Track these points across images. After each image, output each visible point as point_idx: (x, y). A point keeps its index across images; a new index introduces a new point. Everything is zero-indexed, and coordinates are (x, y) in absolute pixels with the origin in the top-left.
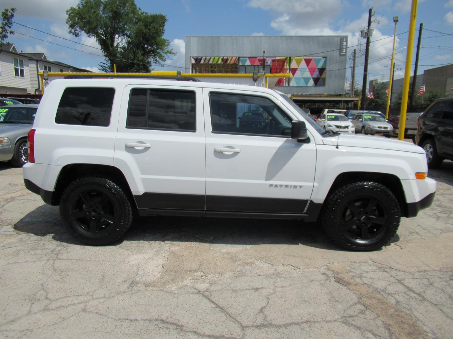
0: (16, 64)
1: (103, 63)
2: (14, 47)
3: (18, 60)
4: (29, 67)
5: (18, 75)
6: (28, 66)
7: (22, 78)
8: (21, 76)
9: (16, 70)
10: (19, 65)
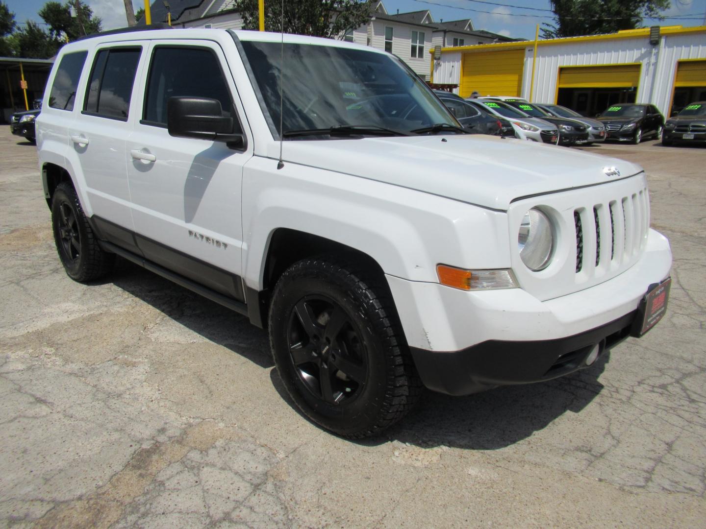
0: (414, 41)
1: (548, 25)
2: (428, 14)
3: (418, 33)
4: (433, 42)
5: (415, 56)
6: (431, 41)
7: (420, 59)
8: (418, 57)
9: (414, 49)
10: (418, 41)
